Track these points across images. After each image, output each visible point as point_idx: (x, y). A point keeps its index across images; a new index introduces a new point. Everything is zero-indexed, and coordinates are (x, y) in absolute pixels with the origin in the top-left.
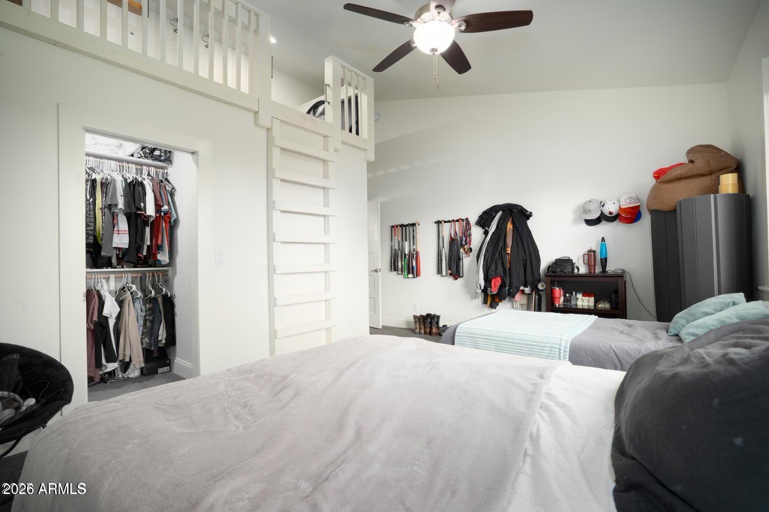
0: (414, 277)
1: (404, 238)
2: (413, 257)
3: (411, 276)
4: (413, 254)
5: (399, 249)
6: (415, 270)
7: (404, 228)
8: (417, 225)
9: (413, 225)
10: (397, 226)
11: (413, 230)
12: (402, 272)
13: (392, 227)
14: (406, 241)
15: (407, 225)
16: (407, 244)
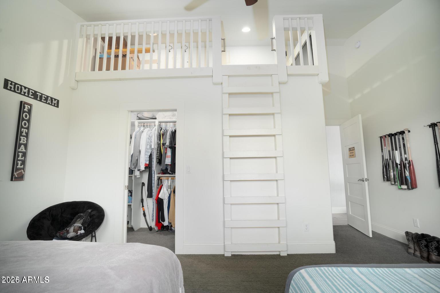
0: (408, 189)
1: (394, 147)
2: (405, 167)
3: (405, 187)
4: (405, 163)
5: (390, 159)
6: (409, 181)
7: (393, 137)
8: (406, 132)
9: (402, 133)
10: (385, 136)
11: (403, 139)
12: (395, 182)
13: (381, 137)
14: (396, 150)
15: (396, 134)
16: (397, 153)
